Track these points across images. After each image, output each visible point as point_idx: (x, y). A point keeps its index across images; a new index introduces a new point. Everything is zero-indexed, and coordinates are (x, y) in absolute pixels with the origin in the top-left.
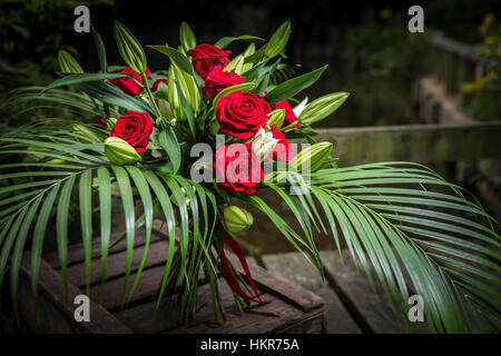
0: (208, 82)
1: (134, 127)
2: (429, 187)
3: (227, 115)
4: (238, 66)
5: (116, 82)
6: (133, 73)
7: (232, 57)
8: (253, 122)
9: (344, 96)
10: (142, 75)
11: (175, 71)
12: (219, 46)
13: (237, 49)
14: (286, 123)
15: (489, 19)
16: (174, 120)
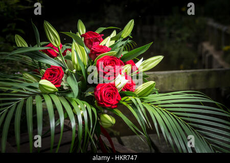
0: (92, 51)
1: (54, 74)
2: (205, 104)
4: (107, 42)
5: (45, 51)
6: (53, 47)
7: (104, 38)
9: (161, 57)
10: (58, 48)
11: (75, 45)
12: (98, 32)
13: (106, 34)
14: (132, 71)
16: (75, 70)
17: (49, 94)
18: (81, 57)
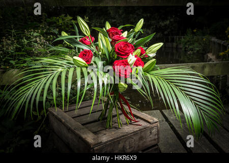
0: (113, 39)
3: (118, 49)
4: (125, 34)
6: (85, 36)
7: (123, 32)
8: (127, 52)
9: (162, 44)
10: (88, 37)
11: (100, 36)
12: (119, 29)
13: (124, 30)
14: (141, 54)
16: (100, 53)
17: (81, 67)
18: (105, 44)
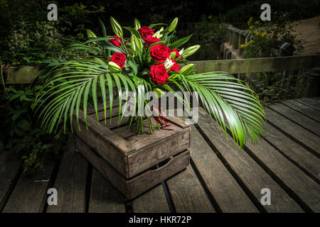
0: (146, 41)
1: (118, 58)
2: (229, 80)
3: (155, 53)
4: (158, 35)
5: (111, 41)
7: (155, 32)
9: (198, 46)
11: (133, 37)
12: (150, 27)
13: (156, 29)
14: (176, 57)
15: (251, 19)
16: (134, 56)
